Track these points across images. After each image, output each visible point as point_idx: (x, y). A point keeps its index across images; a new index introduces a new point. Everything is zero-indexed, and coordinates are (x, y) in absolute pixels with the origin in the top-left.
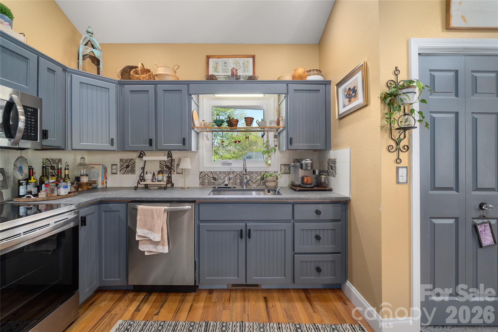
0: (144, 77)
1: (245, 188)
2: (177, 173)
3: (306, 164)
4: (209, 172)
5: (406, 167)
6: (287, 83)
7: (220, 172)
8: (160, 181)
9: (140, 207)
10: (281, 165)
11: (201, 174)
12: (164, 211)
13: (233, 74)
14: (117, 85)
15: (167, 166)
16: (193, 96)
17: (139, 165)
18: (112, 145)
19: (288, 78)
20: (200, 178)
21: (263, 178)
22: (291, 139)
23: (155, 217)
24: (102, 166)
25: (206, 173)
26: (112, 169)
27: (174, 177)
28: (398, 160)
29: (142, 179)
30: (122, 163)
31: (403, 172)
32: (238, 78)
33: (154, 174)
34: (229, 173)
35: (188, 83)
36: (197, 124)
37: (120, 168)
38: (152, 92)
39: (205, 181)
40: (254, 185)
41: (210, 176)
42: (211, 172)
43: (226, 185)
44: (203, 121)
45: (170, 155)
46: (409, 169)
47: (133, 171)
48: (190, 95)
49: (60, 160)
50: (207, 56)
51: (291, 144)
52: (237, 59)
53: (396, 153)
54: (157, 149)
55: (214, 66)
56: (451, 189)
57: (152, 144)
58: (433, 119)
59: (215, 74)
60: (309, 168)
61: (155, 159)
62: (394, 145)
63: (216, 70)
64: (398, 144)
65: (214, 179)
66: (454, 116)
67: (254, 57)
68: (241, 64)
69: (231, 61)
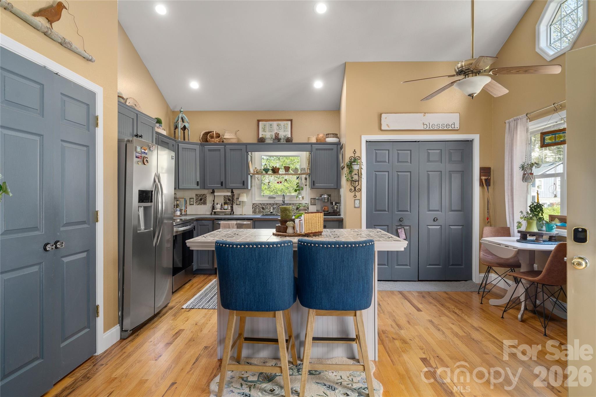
0: (217, 140)
2: (237, 204)
3: (324, 198)
4: (259, 204)
5: (359, 200)
6: (312, 144)
7: (267, 204)
8: (227, 210)
9: (222, 222)
10: (311, 199)
11: (254, 205)
13: (276, 136)
14: (200, 146)
15: (229, 200)
16: (249, 153)
17: (209, 199)
18: (198, 185)
19: (314, 140)
20: (253, 208)
21: (297, 208)
22: (314, 181)
23: (231, 227)
24: (184, 199)
25: (257, 204)
26: (190, 201)
27: (235, 206)
28: (355, 196)
29: (213, 208)
30: (197, 197)
31: (357, 202)
32: (279, 140)
33: (222, 205)
34: (274, 204)
35: (246, 145)
36: (252, 171)
37: (196, 200)
38: (222, 152)
39: (256, 210)
41: (260, 207)
42: (261, 204)
43: (271, 213)
44: (256, 168)
45: (232, 192)
46: (360, 200)
47: (205, 203)
50: (258, 120)
51: (314, 185)
52: (280, 122)
53: (354, 192)
54: (226, 188)
55: (262, 128)
56: (385, 211)
57: (223, 185)
58: (376, 175)
59: (264, 133)
60: (326, 201)
61: (221, 194)
62: (353, 189)
63: (264, 130)
64: (355, 188)
65: (263, 208)
66: (387, 173)
67: (291, 121)
68: (282, 126)
69: (275, 124)
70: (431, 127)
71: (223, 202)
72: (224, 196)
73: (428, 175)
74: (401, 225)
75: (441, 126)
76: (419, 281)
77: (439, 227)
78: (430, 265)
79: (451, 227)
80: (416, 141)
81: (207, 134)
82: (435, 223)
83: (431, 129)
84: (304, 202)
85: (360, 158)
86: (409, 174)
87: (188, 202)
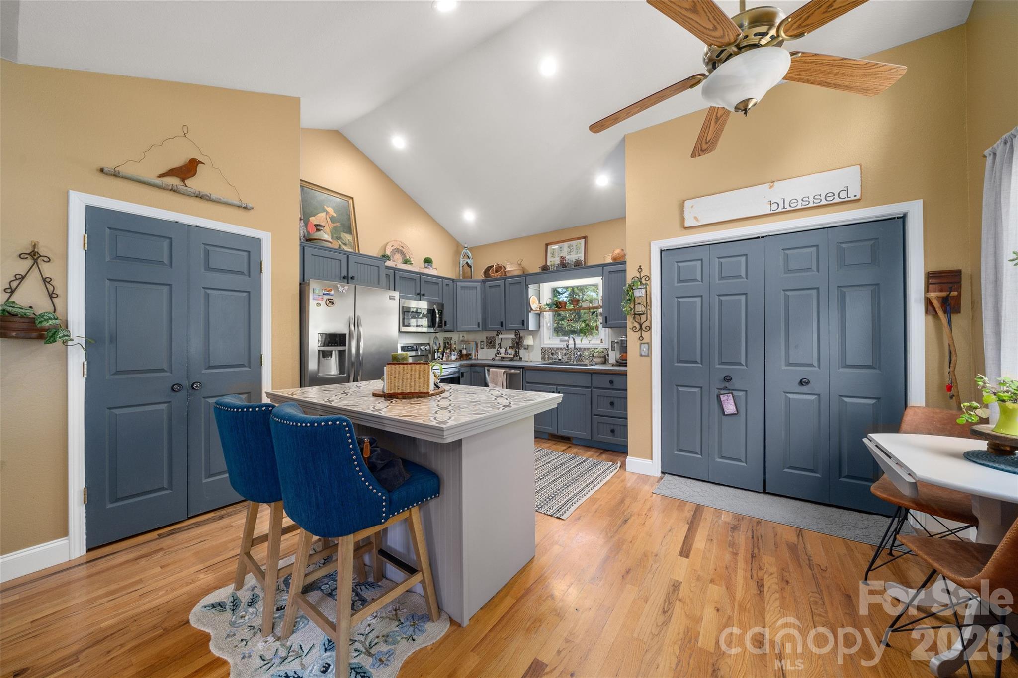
0: (498, 274)
1: (575, 362)
2: (525, 349)
4: (548, 348)
5: (648, 343)
6: (607, 265)
7: (557, 349)
8: (510, 355)
9: (491, 369)
11: (542, 349)
12: (504, 373)
13: (563, 262)
14: (482, 283)
15: (516, 343)
16: (529, 286)
18: (479, 327)
19: (609, 259)
20: (541, 353)
21: (593, 355)
22: (606, 318)
23: (498, 376)
25: (546, 348)
26: (481, 345)
27: (522, 352)
28: (641, 338)
30: (487, 340)
31: (645, 347)
32: (565, 265)
33: (506, 349)
35: (526, 275)
36: (533, 307)
37: (486, 343)
38: (502, 286)
39: (545, 356)
40: (587, 361)
41: (549, 351)
42: (550, 348)
43: (560, 360)
45: (516, 334)
46: (649, 344)
47: (494, 347)
48: (528, 285)
49: (451, 338)
50: (547, 244)
51: (608, 322)
52: (571, 242)
53: (639, 332)
54: (507, 329)
55: (551, 253)
56: (696, 362)
57: (503, 326)
58: (678, 303)
59: (552, 259)
61: (507, 337)
62: (638, 326)
63: (552, 255)
64: (641, 325)
65: (552, 354)
66: (698, 299)
67: (585, 238)
68: (574, 247)
69: (565, 245)
70: (787, 205)
72: (512, 339)
73: (787, 298)
74: (725, 388)
75: (811, 199)
76: (765, 492)
77: (813, 397)
78: (791, 468)
79: (846, 399)
80: (758, 238)
81: (489, 268)
82: (804, 389)
83: (789, 208)
84: (601, 347)
85: (648, 278)
86: (743, 298)
87: (479, 345)
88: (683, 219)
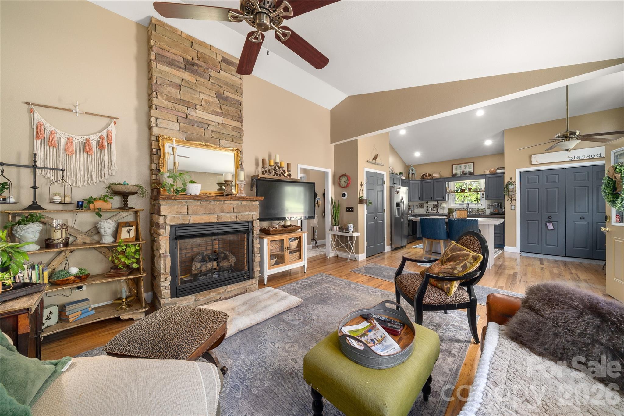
0: (429, 178)
3: (495, 205)
6: (486, 175)
7: (458, 208)
8: (434, 211)
10: (487, 205)
13: (463, 173)
14: (420, 181)
15: (436, 206)
16: (447, 182)
17: (426, 205)
18: (420, 199)
19: (488, 172)
21: (478, 211)
22: (487, 196)
24: (413, 206)
27: (439, 209)
28: (511, 203)
29: (428, 210)
30: (419, 205)
32: (465, 174)
35: (445, 178)
36: (448, 191)
38: (432, 183)
40: (474, 213)
42: (454, 208)
44: (451, 190)
45: (438, 202)
46: (515, 206)
47: (423, 208)
50: (452, 165)
51: (487, 197)
52: (466, 164)
53: (511, 202)
54: (434, 200)
56: (536, 212)
57: (432, 199)
58: (528, 191)
59: (456, 171)
60: (496, 206)
61: (432, 204)
62: (510, 199)
63: (456, 169)
66: (537, 190)
67: (473, 163)
68: (468, 166)
69: (463, 165)
70: (576, 158)
71: (433, 207)
72: (434, 204)
73: (575, 190)
74: (549, 221)
75: (586, 157)
76: (566, 256)
77: (586, 223)
78: (576, 247)
79: (599, 223)
80: (563, 168)
81: (424, 175)
82: (582, 220)
83: (577, 159)
84: (482, 207)
85: (515, 182)
86: (557, 189)
87: (415, 207)
88: (531, 161)
